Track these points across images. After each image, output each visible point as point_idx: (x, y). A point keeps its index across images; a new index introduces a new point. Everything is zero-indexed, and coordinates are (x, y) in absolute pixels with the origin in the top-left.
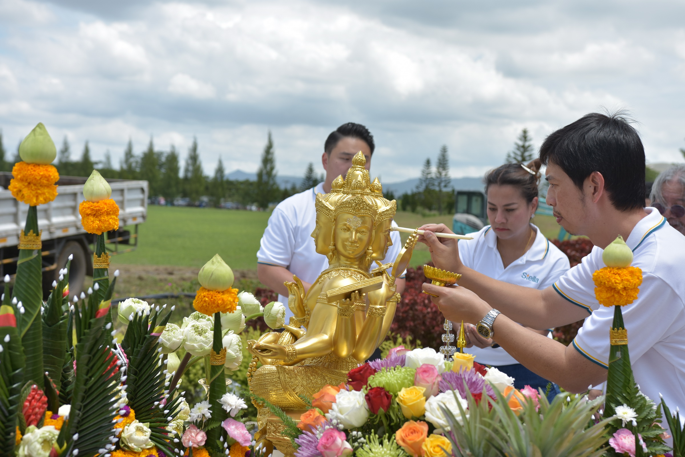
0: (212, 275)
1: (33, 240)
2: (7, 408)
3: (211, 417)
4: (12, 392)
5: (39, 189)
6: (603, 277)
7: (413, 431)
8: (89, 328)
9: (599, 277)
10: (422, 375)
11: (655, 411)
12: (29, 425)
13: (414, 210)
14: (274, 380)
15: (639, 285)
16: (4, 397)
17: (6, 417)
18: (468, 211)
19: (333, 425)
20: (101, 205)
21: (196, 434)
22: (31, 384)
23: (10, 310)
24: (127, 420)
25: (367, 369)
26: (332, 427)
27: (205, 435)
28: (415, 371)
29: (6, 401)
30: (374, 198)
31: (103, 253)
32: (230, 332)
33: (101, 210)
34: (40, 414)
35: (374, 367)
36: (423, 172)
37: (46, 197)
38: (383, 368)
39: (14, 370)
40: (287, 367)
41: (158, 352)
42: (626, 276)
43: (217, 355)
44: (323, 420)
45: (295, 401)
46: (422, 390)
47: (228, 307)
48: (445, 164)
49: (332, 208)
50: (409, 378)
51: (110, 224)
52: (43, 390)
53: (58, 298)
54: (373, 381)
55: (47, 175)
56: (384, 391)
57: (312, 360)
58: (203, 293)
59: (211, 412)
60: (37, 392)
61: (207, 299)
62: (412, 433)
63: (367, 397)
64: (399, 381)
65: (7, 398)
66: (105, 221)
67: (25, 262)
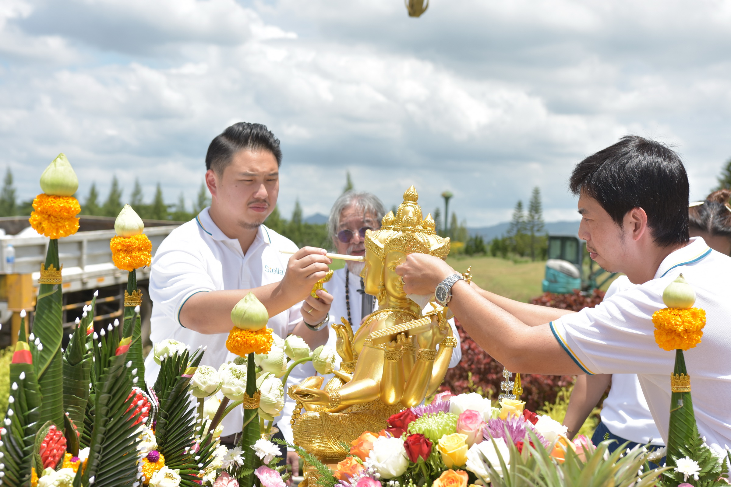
0: (245, 313)
1: (54, 274)
2: (22, 448)
3: (243, 464)
4: (27, 432)
5: (59, 222)
6: (662, 319)
7: (452, 481)
8: (109, 366)
9: (659, 319)
10: (465, 422)
11: (721, 464)
12: (47, 467)
13: (504, 256)
14: (317, 427)
15: (702, 327)
16: (19, 437)
17: (20, 458)
18: (562, 257)
19: (369, 474)
20: (132, 240)
21: (228, 481)
22: (50, 425)
23: (26, 346)
24: (155, 466)
25: (408, 414)
26: (367, 476)
27: (237, 483)
28: (457, 417)
29: (21, 441)
30: (426, 235)
31: (134, 290)
32: (270, 376)
33: (133, 246)
34: (58, 456)
35: (416, 412)
36: (515, 215)
37: (67, 230)
38: (425, 414)
39: (30, 409)
40: (331, 414)
41: (189, 395)
42: (687, 317)
43: (251, 399)
44: (361, 469)
45: (339, 450)
46: (463, 437)
47: (262, 348)
48: (538, 206)
49: (382, 246)
50: (451, 424)
51: (141, 260)
52: (63, 431)
53: (81, 335)
54: (412, 428)
55: (68, 207)
56: (424, 438)
57: (359, 408)
58: (236, 333)
59: (244, 458)
60: (55, 433)
61: (239, 339)
62: (450, 483)
63: (405, 444)
64: (440, 428)
65: (22, 438)
66: (137, 257)
67: (45, 298)
